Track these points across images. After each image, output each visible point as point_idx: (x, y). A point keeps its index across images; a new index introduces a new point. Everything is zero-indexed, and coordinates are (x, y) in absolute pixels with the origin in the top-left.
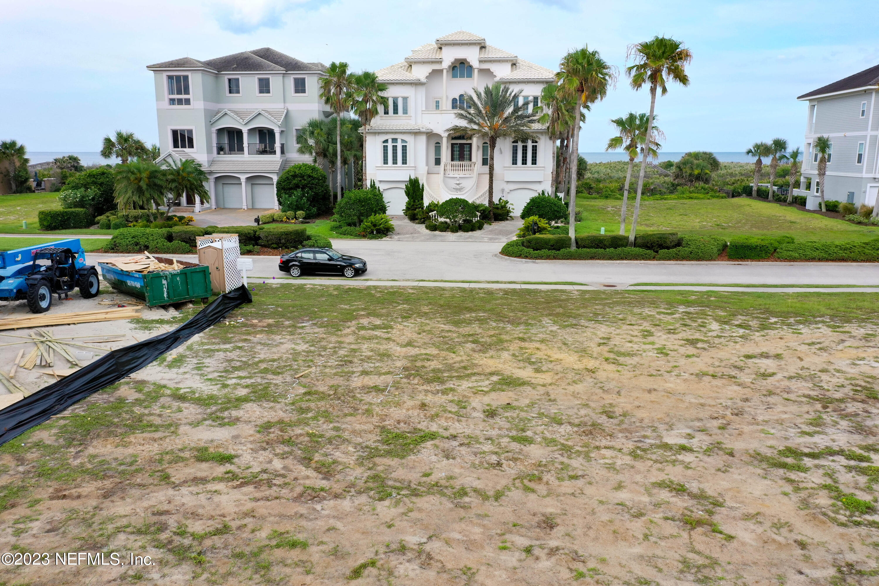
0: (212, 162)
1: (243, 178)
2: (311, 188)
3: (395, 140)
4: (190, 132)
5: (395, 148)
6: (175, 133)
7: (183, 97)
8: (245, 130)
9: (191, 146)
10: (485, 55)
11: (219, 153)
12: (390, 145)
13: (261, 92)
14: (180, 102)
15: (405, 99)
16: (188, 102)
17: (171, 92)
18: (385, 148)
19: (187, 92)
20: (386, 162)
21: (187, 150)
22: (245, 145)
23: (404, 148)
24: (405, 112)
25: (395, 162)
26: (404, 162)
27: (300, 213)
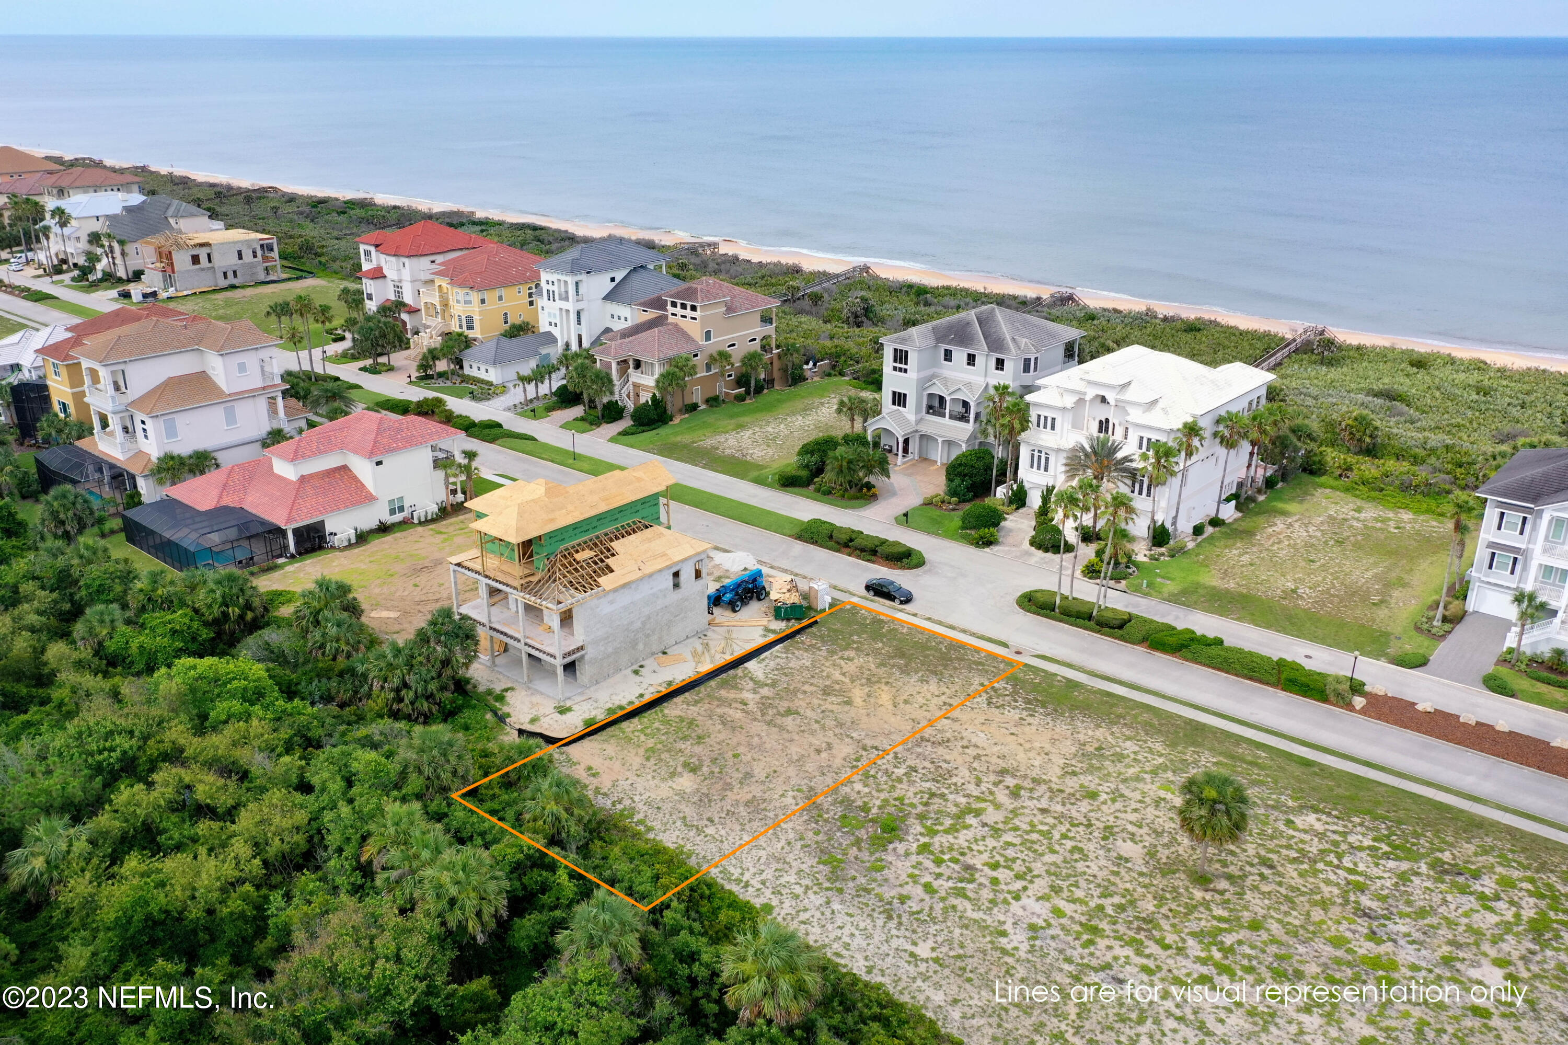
0: (918, 422)
1: (940, 440)
2: (971, 477)
3: (1040, 451)
4: (905, 395)
5: (1040, 457)
6: (894, 393)
7: (903, 366)
8: (948, 399)
9: (904, 406)
10: (1120, 397)
11: (928, 412)
12: (1036, 454)
13: (969, 364)
14: (900, 370)
15: (1054, 419)
16: (906, 371)
17: (895, 361)
18: (1033, 455)
19: (906, 363)
20: (1032, 467)
21: (901, 408)
22: (947, 411)
23: (1047, 459)
24: (1053, 428)
25: (1039, 468)
26: (1046, 469)
27: (954, 499)
